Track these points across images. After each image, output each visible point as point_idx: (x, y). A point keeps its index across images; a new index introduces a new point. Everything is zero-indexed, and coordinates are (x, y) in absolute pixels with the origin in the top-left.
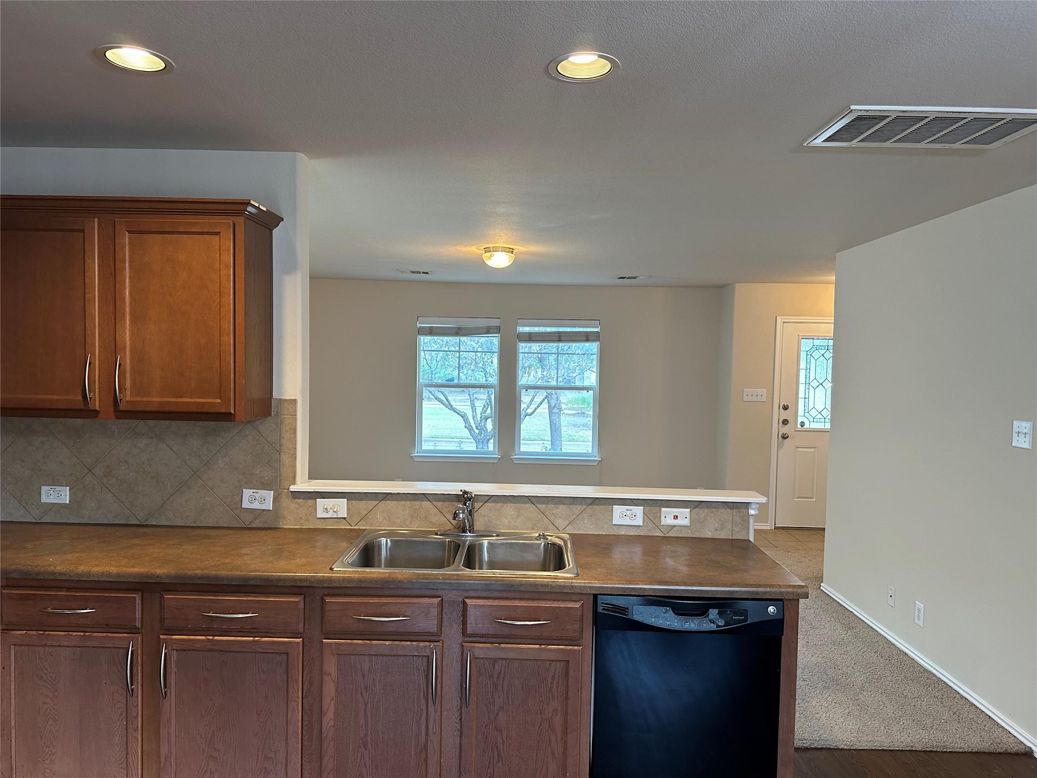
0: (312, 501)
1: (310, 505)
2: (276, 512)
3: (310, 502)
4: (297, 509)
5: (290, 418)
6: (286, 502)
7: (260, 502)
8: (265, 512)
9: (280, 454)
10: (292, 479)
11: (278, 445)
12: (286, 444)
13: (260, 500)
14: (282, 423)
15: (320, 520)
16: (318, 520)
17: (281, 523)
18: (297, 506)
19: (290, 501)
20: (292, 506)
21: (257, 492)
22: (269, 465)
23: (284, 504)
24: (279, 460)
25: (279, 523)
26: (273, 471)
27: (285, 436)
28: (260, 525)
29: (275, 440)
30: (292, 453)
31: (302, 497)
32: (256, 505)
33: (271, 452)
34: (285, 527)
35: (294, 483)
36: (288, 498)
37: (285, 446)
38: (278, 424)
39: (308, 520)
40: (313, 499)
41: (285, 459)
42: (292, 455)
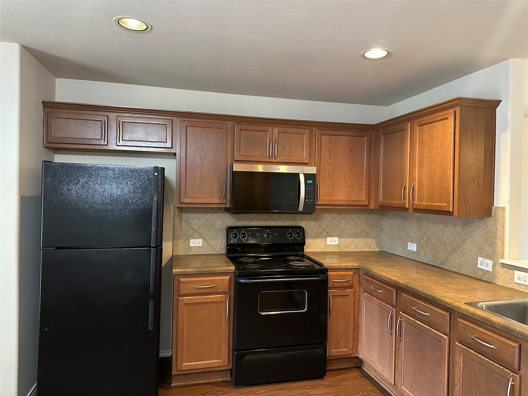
0: (512, 271)
1: (511, 273)
2: (493, 274)
3: (511, 271)
4: (504, 274)
5: (501, 218)
6: (499, 268)
7: (486, 266)
8: (488, 272)
9: (496, 239)
10: (502, 256)
11: (495, 234)
12: (499, 234)
13: (486, 264)
14: (497, 221)
15: (517, 284)
16: (515, 284)
17: (496, 281)
18: (504, 272)
19: (501, 269)
20: (502, 272)
21: (484, 260)
22: (491, 245)
23: (498, 270)
24: (495, 243)
25: (495, 281)
26: (492, 249)
27: (499, 229)
28: (486, 280)
29: (494, 231)
30: (502, 240)
31: (507, 267)
32: (483, 267)
33: (492, 237)
34: (498, 283)
35: (503, 258)
36: (500, 266)
37: (499, 235)
38: (495, 221)
39: (510, 283)
40: (512, 270)
41: (499, 243)
42: (502, 241)
